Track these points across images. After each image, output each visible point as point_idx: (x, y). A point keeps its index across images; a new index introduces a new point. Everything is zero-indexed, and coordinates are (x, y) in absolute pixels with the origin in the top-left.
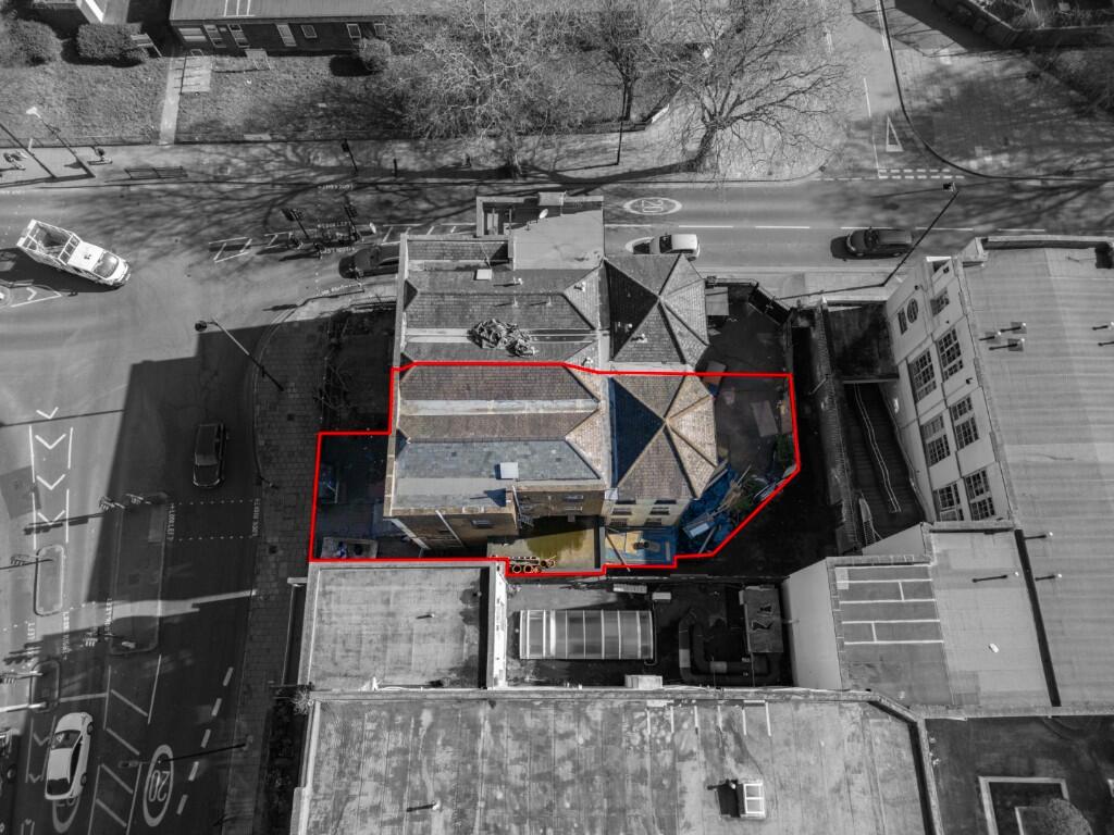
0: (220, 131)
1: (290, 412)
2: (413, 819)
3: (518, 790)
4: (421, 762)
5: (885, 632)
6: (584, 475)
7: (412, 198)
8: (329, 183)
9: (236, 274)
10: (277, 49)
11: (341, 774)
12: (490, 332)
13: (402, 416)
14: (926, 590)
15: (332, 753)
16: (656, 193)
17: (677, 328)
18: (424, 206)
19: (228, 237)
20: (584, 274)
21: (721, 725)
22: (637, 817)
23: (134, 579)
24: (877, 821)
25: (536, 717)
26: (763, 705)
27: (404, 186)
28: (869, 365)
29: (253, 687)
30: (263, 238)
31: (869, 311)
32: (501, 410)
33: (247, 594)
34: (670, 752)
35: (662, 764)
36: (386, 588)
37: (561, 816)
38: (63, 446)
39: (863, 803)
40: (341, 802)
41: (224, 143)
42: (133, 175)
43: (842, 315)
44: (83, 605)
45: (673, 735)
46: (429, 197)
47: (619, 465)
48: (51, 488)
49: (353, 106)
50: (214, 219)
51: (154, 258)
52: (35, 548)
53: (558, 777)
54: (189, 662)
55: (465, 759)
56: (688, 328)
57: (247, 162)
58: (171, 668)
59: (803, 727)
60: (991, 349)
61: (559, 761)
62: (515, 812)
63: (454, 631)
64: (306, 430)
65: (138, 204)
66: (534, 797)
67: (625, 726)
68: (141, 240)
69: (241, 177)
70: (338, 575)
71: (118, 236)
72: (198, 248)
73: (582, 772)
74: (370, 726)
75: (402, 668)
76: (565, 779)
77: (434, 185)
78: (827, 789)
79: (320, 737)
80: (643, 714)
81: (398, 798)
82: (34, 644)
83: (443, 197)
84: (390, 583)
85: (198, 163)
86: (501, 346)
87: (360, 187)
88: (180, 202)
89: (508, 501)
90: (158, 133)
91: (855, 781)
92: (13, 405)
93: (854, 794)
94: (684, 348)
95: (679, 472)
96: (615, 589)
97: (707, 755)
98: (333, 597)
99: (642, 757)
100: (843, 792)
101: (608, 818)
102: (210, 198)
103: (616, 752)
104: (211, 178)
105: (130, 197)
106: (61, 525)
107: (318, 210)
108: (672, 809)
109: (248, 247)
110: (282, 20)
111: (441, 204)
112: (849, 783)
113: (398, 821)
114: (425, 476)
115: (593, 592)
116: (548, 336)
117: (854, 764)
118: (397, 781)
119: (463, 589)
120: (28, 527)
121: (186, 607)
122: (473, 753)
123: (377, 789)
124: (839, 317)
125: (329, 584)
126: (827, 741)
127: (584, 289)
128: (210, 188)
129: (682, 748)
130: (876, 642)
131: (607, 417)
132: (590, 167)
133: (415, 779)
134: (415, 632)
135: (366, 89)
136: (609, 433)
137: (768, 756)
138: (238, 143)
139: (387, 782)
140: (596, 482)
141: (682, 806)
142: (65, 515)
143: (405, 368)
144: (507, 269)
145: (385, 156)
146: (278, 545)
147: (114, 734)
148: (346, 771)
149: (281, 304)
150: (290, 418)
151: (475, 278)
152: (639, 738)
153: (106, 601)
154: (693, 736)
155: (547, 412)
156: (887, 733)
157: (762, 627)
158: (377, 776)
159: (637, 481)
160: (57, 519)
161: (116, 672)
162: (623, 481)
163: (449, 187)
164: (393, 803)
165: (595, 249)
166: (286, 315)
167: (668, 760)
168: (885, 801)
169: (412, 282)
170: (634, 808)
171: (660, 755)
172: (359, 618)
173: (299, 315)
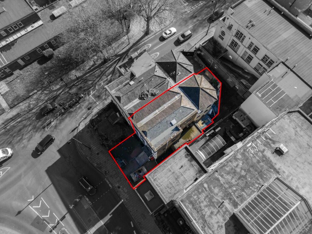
0: (21, 98)
1: (97, 153)
2: (221, 208)
3: (237, 185)
4: (212, 195)
5: (275, 99)
6: (190, 112)
7: (86, 82)
8: (61, 92)
9: (55, 130)
10: (21, 68)
11: (198, 212)
12: (144, 95)
13: (140, 127)
14: (275, 86)
15: (192, 209)
16: (143, 45)
17: (185, 66)
18: (90, 82)
19: (45, 122)
20: (155, 68)
21: (265, 139)
22: (264, 170)
23: (90, 221)
24: (307, 134)
25: (228, 167)
26: (269, 129)
27: (82, 81)
28: (220, 52)
29: (140, 222)
30: (55, 116)
31: (211, 41)
32: (160, 110)
33: (121, 202)
34: (260, 152)
35: (260, 156)
36: (168, 168)
37: (250, 183)
38: (42, 202)
39: (302, 133)
40: (203, 218)
41: (24, 100)
42: (5, 124)
43: (206, 45)
45: (258, 149)
46: (90, 79)
47: (196, 104)
48: (48, 216)
49: (52, 70)
51: (29, 141)
53: (243, 175)
54: (120, 229)
55: (221, 188)
56: (187, 65)
57: (35, 101)
59: (280, 128)
60: (249, 29)
61: (240, 172)
62: (241, 189)
63: (190, 166)
64: (104, 154)
65: (13, 130)
66: (242, 183)
67: (247, 154)
68: (21, 138)
69: (36, 105)
70: (154, 174)
71: (14, 142)
72: (39, 130)
73: (247, 170)
74: (195, 197)
75: (186, 182)
76: (245, 174)
77: (89, 76)
78: (294, 136)
79: (187, 208)
80: (248, 149)
81: (215, 207)
83: (94, 77)
84: (167, 166)
85: (21, 109)
86: (149, 96)
87: (70, 88)
88: (24, 122)
89: (180, 129)
90: (3, 109)
91: (297, 130)
92: (19, 204)
93: (299, 133)
94: (189, 69)
95: (210, 96)
96: (207, 135)
97: (267, 147)
98: (157, 179)
99: (255, 158)
100: (297, 134)
101: (259, 175)
102: (32, 116)
103: (250, 161)
104: (28, 111)
105: (9, 130)
106: (59, 223)
107: (64, 100)
108: (270, 163)
109: (53, 121)
110: (18, 59)
111: (94, 79)
112: (297, 131)
113: (219, 212)
114: (156, 137)
115: (203, 139)
117: (295, 127)
118: (211, 203)
119: (184, 155)
120: (50, 230)
121: (109, 217)
122: (222, 185)
123: (209, 209)
124: (206, 46)
125: (154, 177)
126: (286, 126)
127: (158, 71)
128: (30, 114)
129: (261, 150)
130: (275, 103)
131: (185, 96)
132: (124, 48)
133: (214, 200)
134: (182, 172)
135: (52, 63)
136: (188, 99)
137: (278, 138)
138: (28, 98)
139: (209, 206)
140: (194, 111)
141: (271, 161)
142: (58, 219)
143: (132, 116)
145: (71, 77)
146: (120, 185)
148: (199, 210)
149: (73, 129)
150: (98, 154)
151: (130, 85)
152: (251, 154)
153: (87, 231)
154: (261, 146)
155: (171, 104)
156: (295, 116)
157: (243, 120)
158: (206, 206)
159: (202, 105)
160: (56, 223)
162: (200, 107)
163: (93, 74)
164: (214, 209)
165: (152, 61)
166: (77, 131)
167: (261, 154)
168: (306, 129)
169: (117, 96)
170: (263, 169)
171: (258, 155)
172: (167, 179)
173: (80, 129)
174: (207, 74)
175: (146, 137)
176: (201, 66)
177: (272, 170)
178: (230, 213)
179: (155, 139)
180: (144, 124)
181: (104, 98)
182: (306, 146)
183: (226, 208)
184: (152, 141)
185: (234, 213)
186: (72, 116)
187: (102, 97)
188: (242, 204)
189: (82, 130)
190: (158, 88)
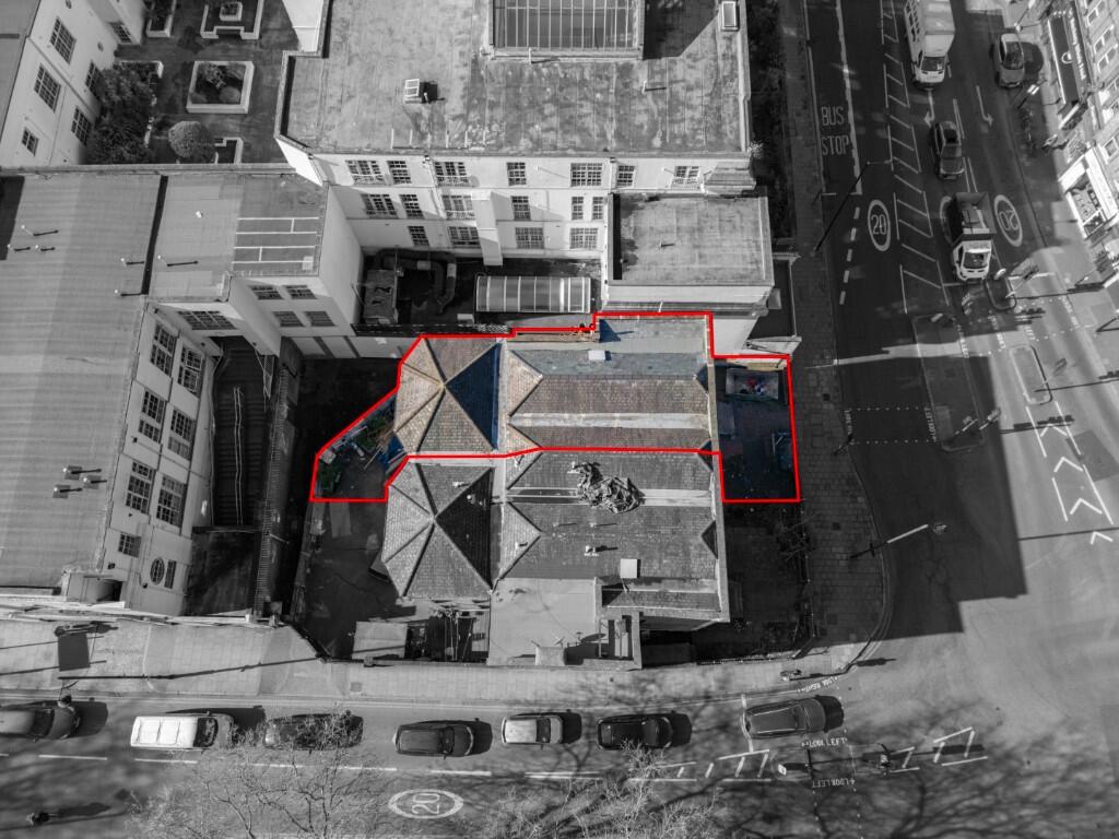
2: (660, 84)
3: (586, 98)
4: (659, 115)
9: (942, 711)
11: (719, 109)
12: (620, 496)
13: (705, 412)
14: (239, 255)
15: (727, 121)
19: (965, 767)
21: (429, 136)
22: (499, 83)
23: (950, 373)
24: (326, 80)
25: (571, 142)
30: (920, 764)
32: (606, 418)
33: (842, 362)
34: (469, 120)
35: (476, 113)
36: (703, 266)
37: (554, 84)
38: (1068, 507)
39: (335, 90)
40: (716, 92)
43: (232, 605)
44: (990, 353)
45: (467, 129)
48: (1063, 459)
50: (990, 798)
51: (1048, 739)
52: (1057, 404)
53: (555, 106)
55: (626, 117)
56: (407, 497)
58: (895, 305)
59: (367, 134)
60: (99, 471)
61: (554, 115)
62: (587, 86)
63: (642, 235)
66: (573, 95)
67: (503, 135)
68: (1074, 768)
71: (1107, 775)
72: (998, 752)
73: (537, 108)
75: (683, 209)
76: (550, 104)
78: (358, 98)
79: (738, 130)
80: (488, 142)
81: (673, 95)
82: (1024, 323)
84: (700, 269)
86: (607, 479)
91: (336, 102)
93: (339, 94)
94: (417, 477)
97: (443, 118)
99: (491, 117)
100: (346, 96)
101: (520, 82)
103: (512, 118)
106: (1039, 423)
107: (858, 808)
108: (472, 87)
109: (935, 750)
112: (341, 101)
113: (671, 82)
114: (677, 354)
116: (558, 496)
117: (334, 112)
118: (674, 105)
119: (637, 265)
120: (1071, 423)
121: (895, 352)
122: (619, 121)
123: (690, 99)
124: (237, 603)
126: (350, 125)
127: (517, 544)
129: (460, 122)
130: (293, 219)
131: (503, 406)
133: (662, 105)
134: (675, 235)
136: (500, 394)
137: (397, 117)
139: (683, 104)
141: (465, 89)
142: (1039, 432)
143: (706, 453)
144: (604, 578)
146: (821, 401)
147: (928, 258)
148: (714, 110)
149: (877, 667)
150: (837, 526)
151: (639, 562)
152: (493, 128)
154: (451, 129)
155: (562, 415)
156: (305, 130)
157: (382, 289)
158: (691, 107)
159: (476, 348)
160: (1045, 430)
161: (942, 301)
162: (489, 348)
164: (677, 92)
165: (502, 605)
166: (867, 651)
167: (472, 115)
168: (317, 91)
169: (709, 552)
170: (500, 88)
171: (478, 117)
172: (724, 244)
173: (853, 650)
174: (320, 524)
175: (709, 365)
176: (308, 571)
177: (482, 72)
178: (650, 66)
179: (684, 352)
180: (684, 411)
181: (710, 709)
182: (356, 62)
183: (650, 77)
184: (695, 351)
185: (644, 59)
186: (858, 724)
187: (713, 716)
188: (610, 64)
189: (847, 640)
190: (560, 491)
